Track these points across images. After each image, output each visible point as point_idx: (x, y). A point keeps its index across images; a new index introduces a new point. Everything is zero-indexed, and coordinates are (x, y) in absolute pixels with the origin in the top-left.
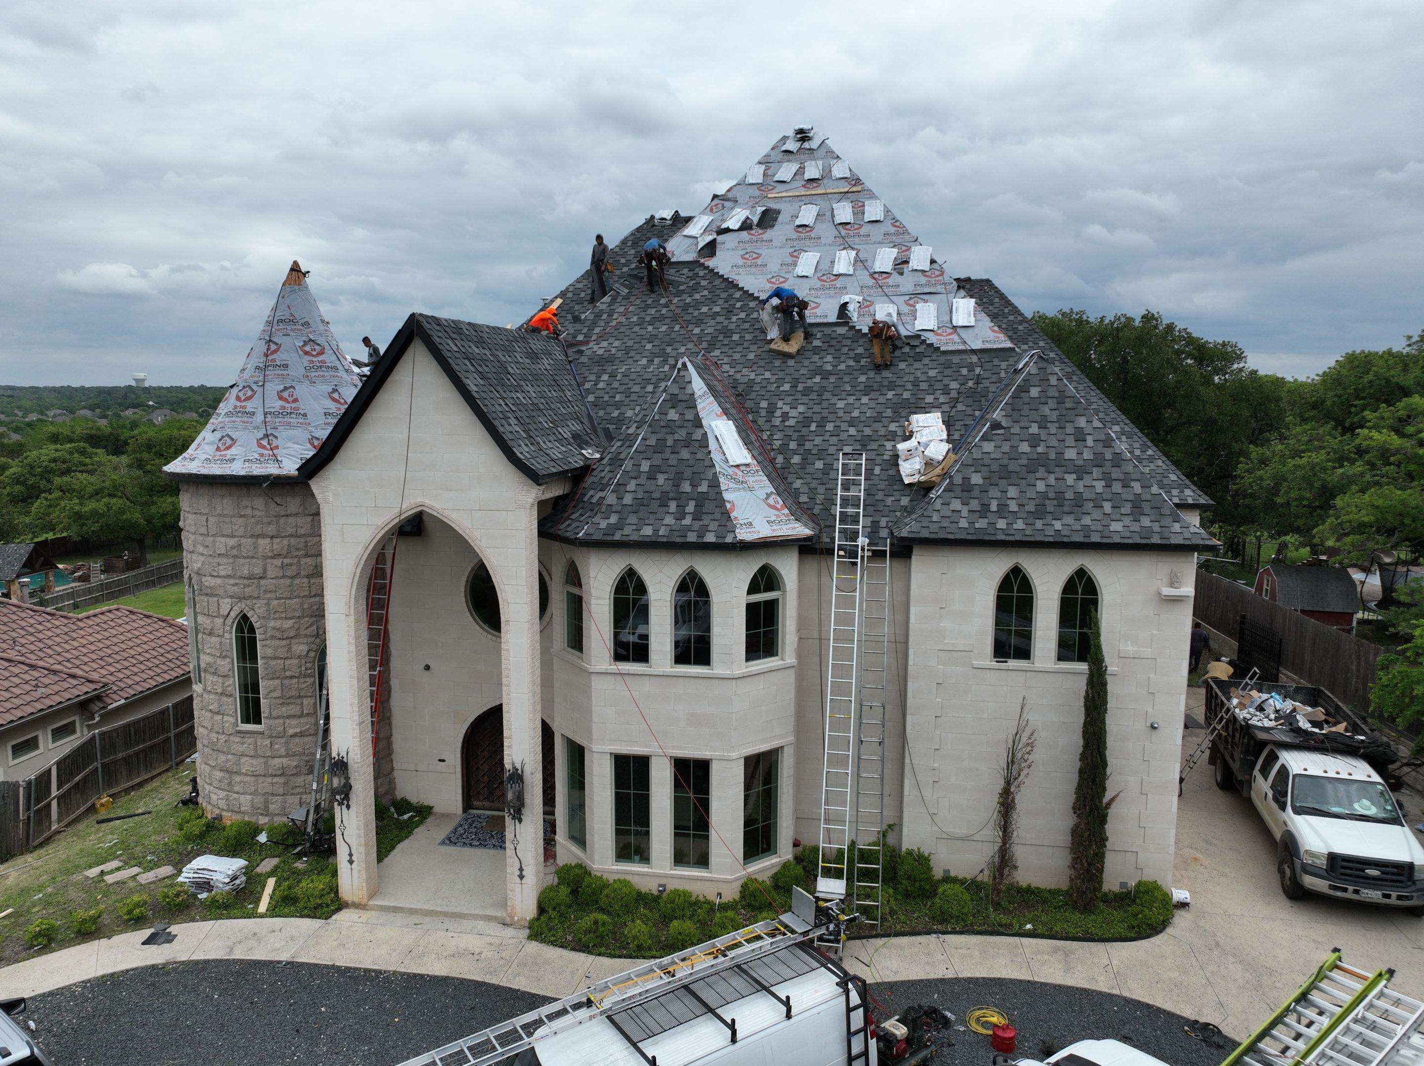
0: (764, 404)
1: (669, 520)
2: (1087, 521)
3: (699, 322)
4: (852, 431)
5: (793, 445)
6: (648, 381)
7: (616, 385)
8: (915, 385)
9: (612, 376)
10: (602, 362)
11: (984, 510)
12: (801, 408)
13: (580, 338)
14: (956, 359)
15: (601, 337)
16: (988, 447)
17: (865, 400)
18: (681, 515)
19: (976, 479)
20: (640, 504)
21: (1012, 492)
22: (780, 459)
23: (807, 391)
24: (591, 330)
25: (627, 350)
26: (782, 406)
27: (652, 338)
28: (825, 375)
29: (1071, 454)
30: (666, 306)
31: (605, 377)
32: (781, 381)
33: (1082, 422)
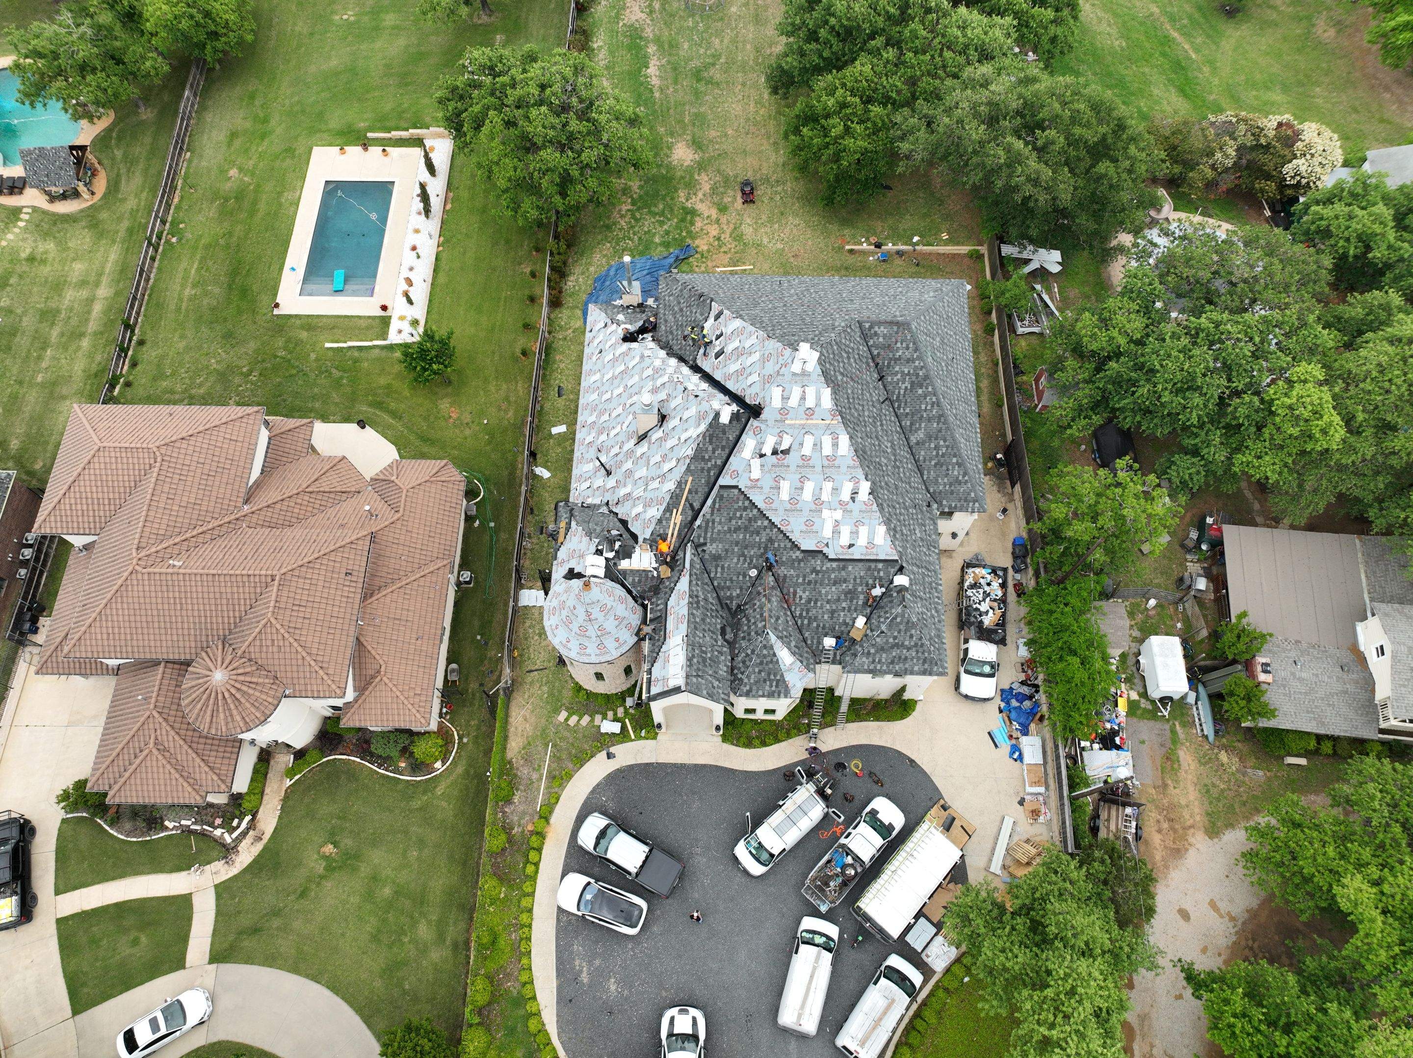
0: (792, 590)
1: (767, 688)
2: (907, 666)
3: (758, 533)
4: (828, 607)
5: (804, 614)
6: (739, 574)
7: (725, 575)
8: (855, 580)
9: (723, 568)
10: (716, 558)
11: (874, 661)
12: (807, 593)
13: (702, 540)
14: (873, 565)
15: (713, 540)
16: (878, 640)
17: (834, 589)
18: (771, 686)
19: (872, 651)
20: (756, 682)
21: (884, 655)
22: (799, 622)
23: (810, 582)
24: (706, 534)
25: (727, 551)
26: (800, 592)
27: (737, 544)
28: (817, 572)
29: (907, 643)
30: (741, 518)
31: (719, 569)
32: (798, 576)
33: (913, 632)
